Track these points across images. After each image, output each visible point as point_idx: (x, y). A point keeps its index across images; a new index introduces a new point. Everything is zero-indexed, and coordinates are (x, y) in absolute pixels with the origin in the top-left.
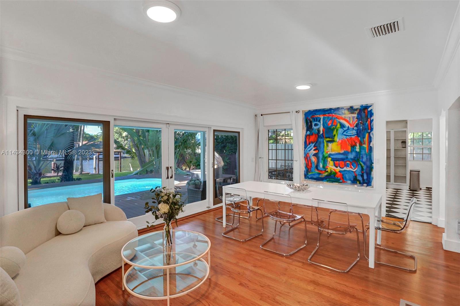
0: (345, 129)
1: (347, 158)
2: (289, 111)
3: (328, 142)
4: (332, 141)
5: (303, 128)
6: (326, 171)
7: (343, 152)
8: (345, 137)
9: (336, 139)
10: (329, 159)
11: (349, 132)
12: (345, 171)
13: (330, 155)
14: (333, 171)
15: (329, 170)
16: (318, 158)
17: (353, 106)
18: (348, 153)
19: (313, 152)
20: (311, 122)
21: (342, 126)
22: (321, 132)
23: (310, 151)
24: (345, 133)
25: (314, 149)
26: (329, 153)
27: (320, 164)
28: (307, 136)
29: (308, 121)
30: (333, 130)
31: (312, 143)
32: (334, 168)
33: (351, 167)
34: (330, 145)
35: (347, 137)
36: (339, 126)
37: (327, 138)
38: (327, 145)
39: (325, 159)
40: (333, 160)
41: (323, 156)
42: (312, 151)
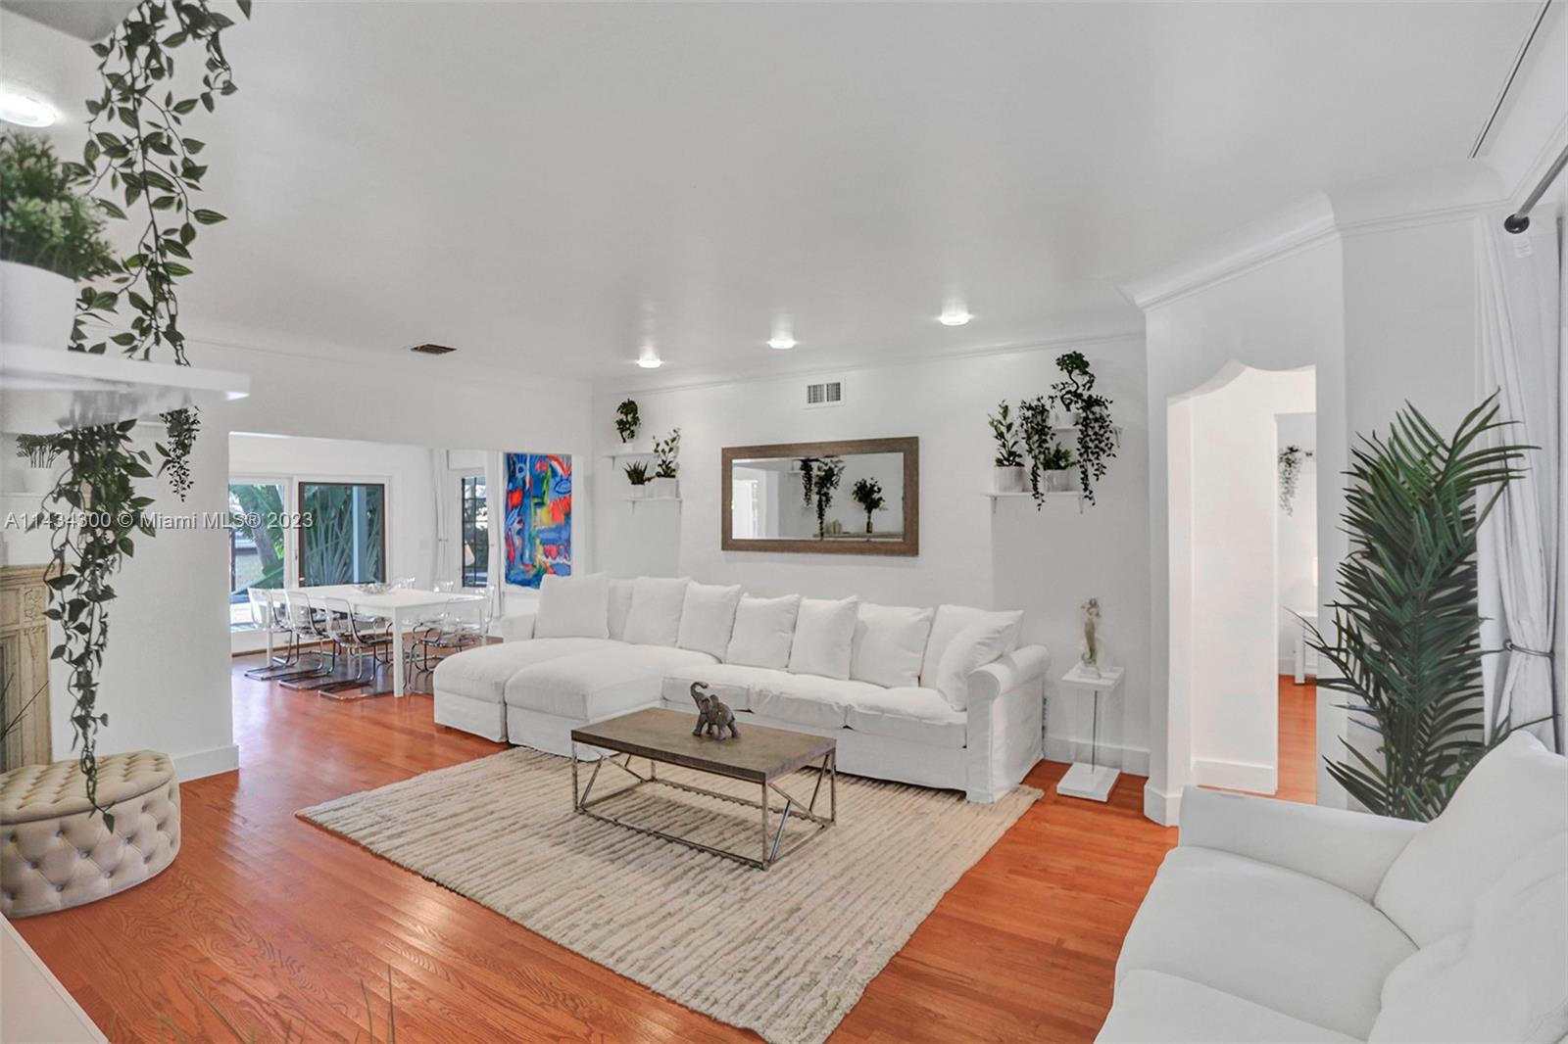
0: (558, 479)
1: (560, 538)
3: (537, 504)
4: (541, 504)
5: (504, 477)
6: (534, 566)
7: (554, 526)
8: (557, 494)
9: (547, 500)
10: (538, 541)
11: (563, 486)
12: (558, 564)
13: (539, 532)
14: (543, 566)
15: (537, 564)
16: (523, 540)
18: (561, 528)
19: (517, 527)
20: (514, 463)
21: (554, 473)
22: (528, 486)
23: (512, 524)
24: (557, 489)
25: (517, 520)
26: (537, 529)
27: (526, 551)
28: (510, 493)
29: (511, 462)
30: (542, 482)
31: (516, 507)
32: (544, 558)
33: (565, 557)
34: (539, 511)
35: (561, 496)
36: (549, 473)
37: (534, 497)
38: (535, 512)
39: (532, 539)
40: (543, 543)
41: (530, 535)
42: (515, 524)
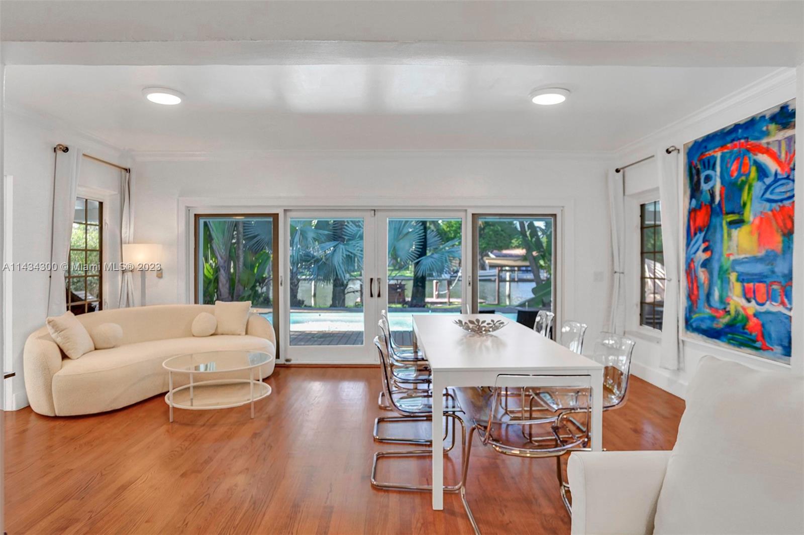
0: (768, 181)
1: (773, 272)
2: (652, 155)
3: (731, 224)
4: (739, 223)
5: (685, 193)
6: (728, 312)
7: (762, 253)
8: (768, 205)
9: (749, 214)
10: (733, 277)
11: (777, 190)
12: (768, 313)
13: (736, 262)
14: (742, 311)
15: (732, 308)
16: (711, 273)
17: (788, 103)
18: (776, 256)
19: (701, 256)
20: (698, 173)
21: (762, 172)
22: (717, 199)
23: (695, 253)
24: (768, 196)
25: (703, 246)
26: (732, 258)
27: (714, 290)
28: (692, 213)
29: (694, 171)
30: (741, 189)
31: (701, 230)
32: (743, 302)
33: (783, 303)
34: (735, 232)
35: (774, 205)
36: (753, 174)
37: (728, 213)
38: (729, 235)
39: (723, 274)
40: (741, 279)
41: (721, 268)
42: (700, 253)
